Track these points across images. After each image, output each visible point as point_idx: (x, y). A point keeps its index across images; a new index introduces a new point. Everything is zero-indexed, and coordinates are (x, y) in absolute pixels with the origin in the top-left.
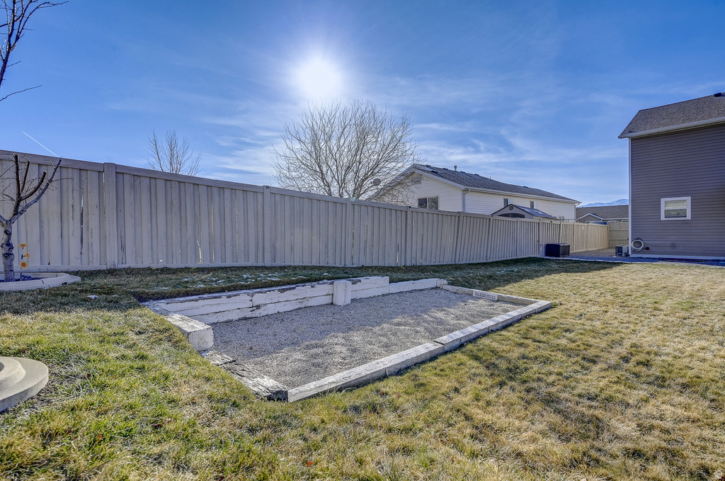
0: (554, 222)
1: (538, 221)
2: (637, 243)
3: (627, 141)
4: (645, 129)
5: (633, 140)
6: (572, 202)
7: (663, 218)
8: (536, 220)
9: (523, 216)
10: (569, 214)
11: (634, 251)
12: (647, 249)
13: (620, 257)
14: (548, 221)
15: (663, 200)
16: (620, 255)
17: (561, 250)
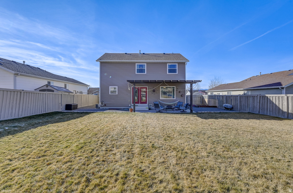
0: (71, 94)
1: (61, 94)
2: (102, 103)
4: (105, 60)
5: (101, 63)
6: (87, 85)
7: (110, 94)
8: (60, 93)
9: (53, 91)
10: (85, 91)
11: (101, 106)
12: (105, 105)
13: (97, 109)
14: (68, 94)
15: (110, 87)
16: (97, 108)
17: (72, 107)
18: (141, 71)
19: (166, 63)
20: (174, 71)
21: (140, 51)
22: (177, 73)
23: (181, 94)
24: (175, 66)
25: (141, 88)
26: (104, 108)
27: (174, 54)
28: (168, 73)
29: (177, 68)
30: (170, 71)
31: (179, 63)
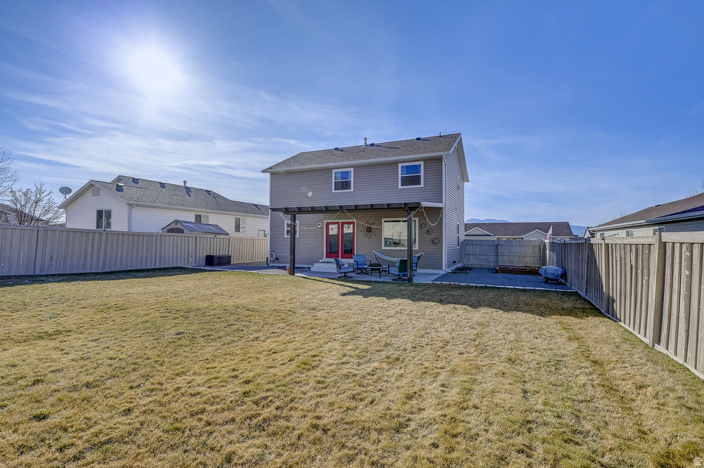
1: (195, 235)
2: (272, 255)
3: (268, 175)
7: (285, 236)
8: (191, 234)
12: (278, 259)
14: (212, 236)
15: (286, 222)
17: (216, 261)
18: (345, 185)
19: (396, 163)
20: (416, 180)
21: (366, 139)
22: (422, 185)
23: (432, 236)
24: (417, 168)
25: (343, 223)
26: (276, 265)
27: (444, 136)
28: (400, 187)
29: (422, 174)
30: (405, 181)
31: (426, 160)
